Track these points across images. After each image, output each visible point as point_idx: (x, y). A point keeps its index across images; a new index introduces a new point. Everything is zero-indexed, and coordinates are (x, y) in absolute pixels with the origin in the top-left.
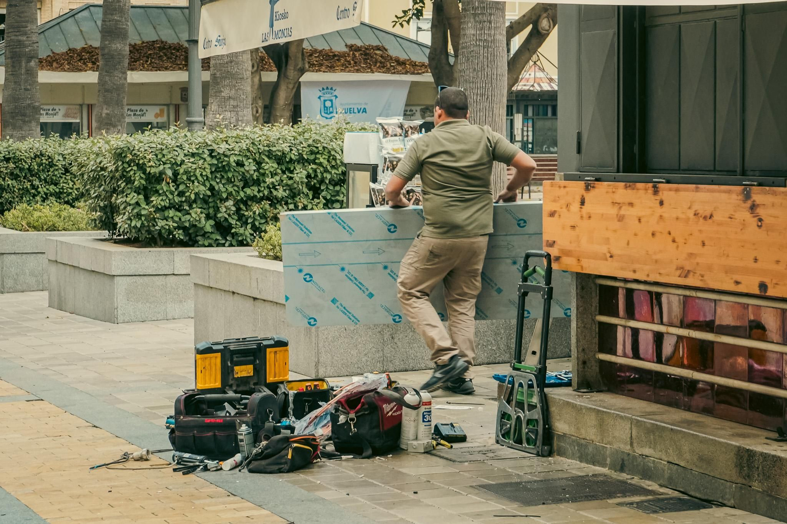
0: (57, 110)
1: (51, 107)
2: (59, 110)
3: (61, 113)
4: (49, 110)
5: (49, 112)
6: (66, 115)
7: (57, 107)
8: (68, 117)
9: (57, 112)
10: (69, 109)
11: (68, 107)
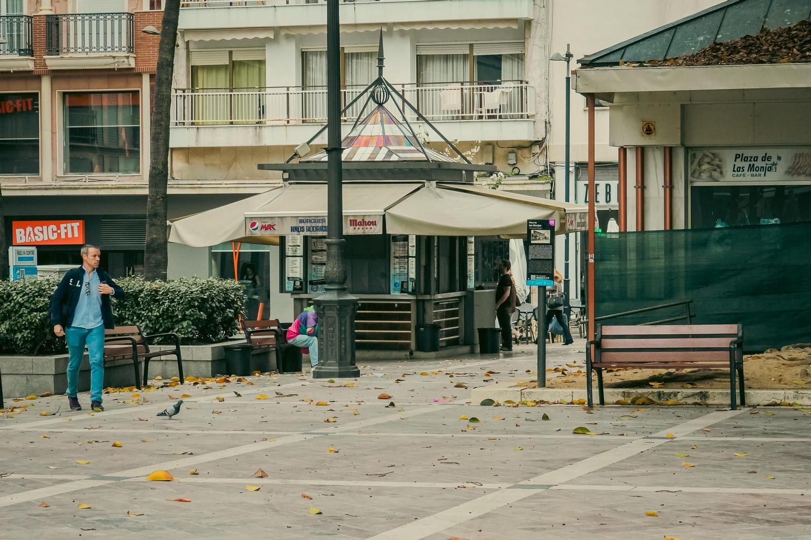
0: (774, 160)
1: (760, 153)
2: (779, 158)
3: (782, 167)
4: (756, 159)
5: (757, 164)
6: (793, 171)
7: (773, 153)
8: (799, 174)
9: (774, 164)
10: (801, 155)
11: (801, 151)
